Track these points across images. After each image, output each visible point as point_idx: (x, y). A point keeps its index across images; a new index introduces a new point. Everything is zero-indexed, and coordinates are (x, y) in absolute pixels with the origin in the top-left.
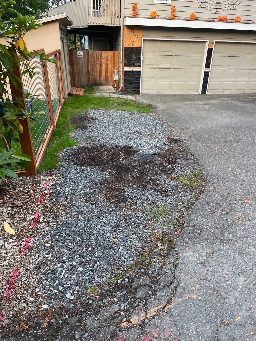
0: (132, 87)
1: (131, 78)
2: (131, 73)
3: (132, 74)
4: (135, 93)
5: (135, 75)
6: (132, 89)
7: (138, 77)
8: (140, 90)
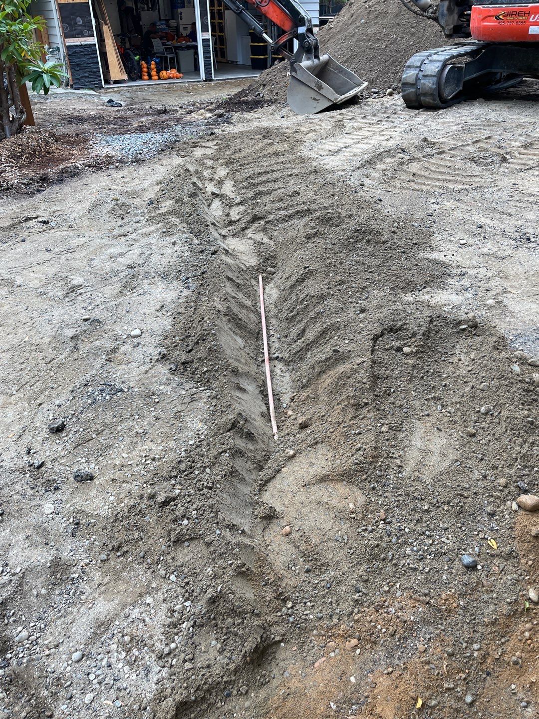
0: (87, 75)
1: (81, 60)
2: (78, 49)
3: (82, 52)
4: (94, 86)
5: (87, 53)
6: (87, 80)
7: (92, 56)
8: (101, 80)
